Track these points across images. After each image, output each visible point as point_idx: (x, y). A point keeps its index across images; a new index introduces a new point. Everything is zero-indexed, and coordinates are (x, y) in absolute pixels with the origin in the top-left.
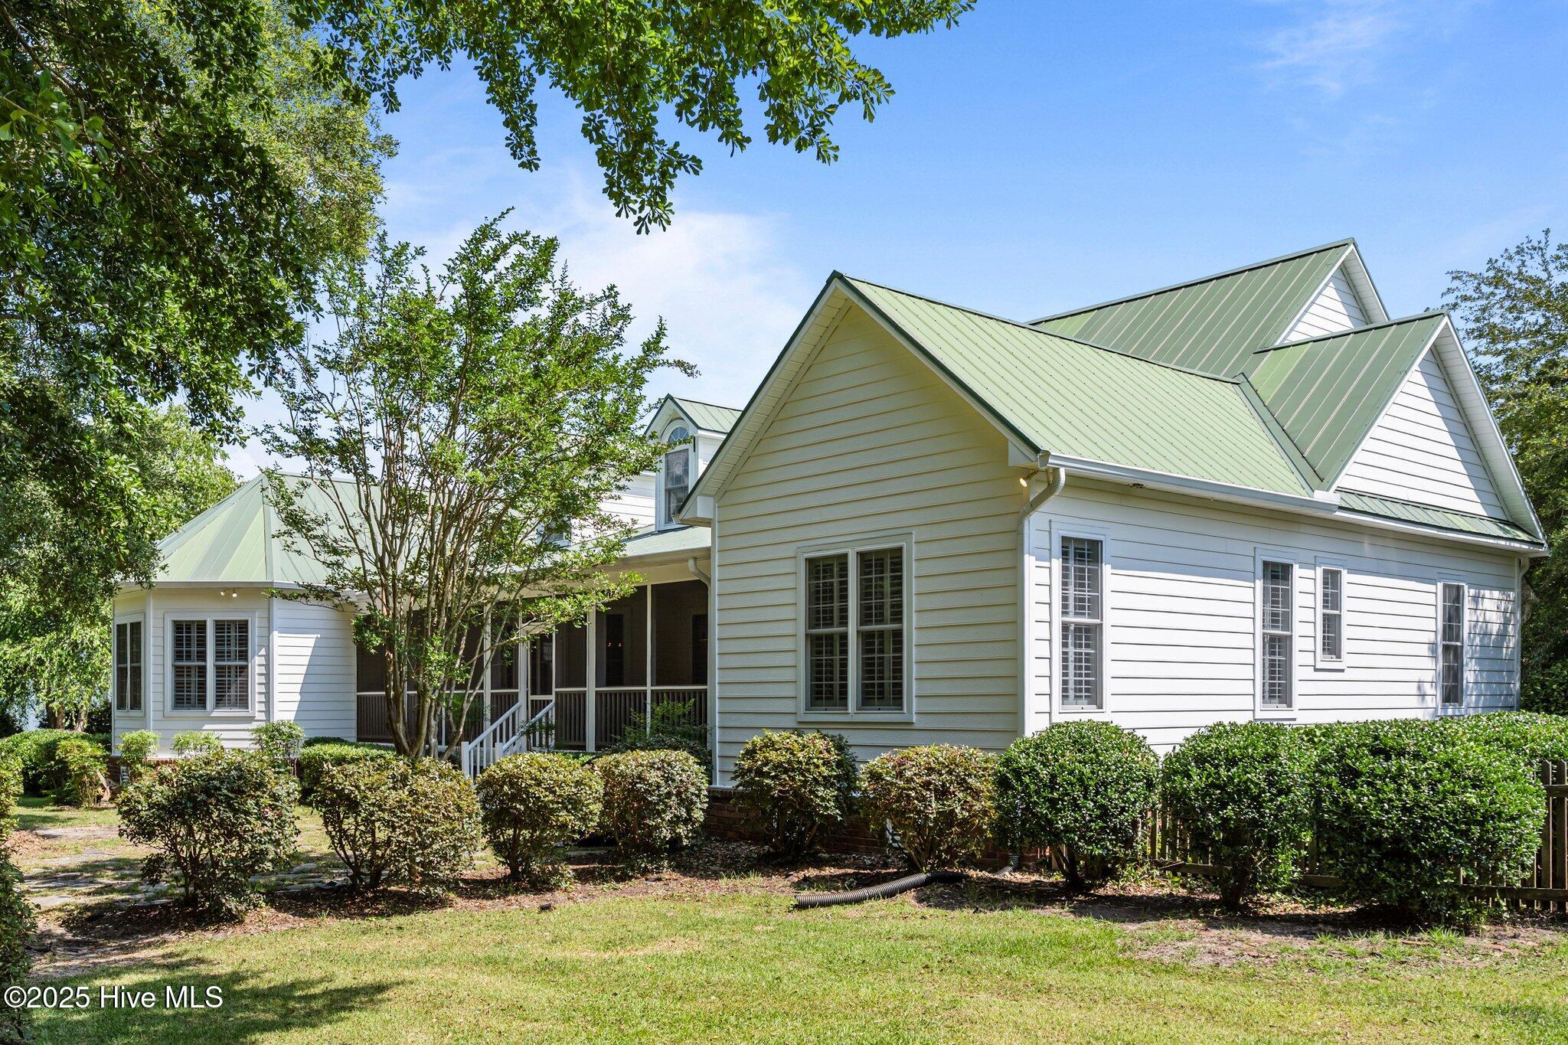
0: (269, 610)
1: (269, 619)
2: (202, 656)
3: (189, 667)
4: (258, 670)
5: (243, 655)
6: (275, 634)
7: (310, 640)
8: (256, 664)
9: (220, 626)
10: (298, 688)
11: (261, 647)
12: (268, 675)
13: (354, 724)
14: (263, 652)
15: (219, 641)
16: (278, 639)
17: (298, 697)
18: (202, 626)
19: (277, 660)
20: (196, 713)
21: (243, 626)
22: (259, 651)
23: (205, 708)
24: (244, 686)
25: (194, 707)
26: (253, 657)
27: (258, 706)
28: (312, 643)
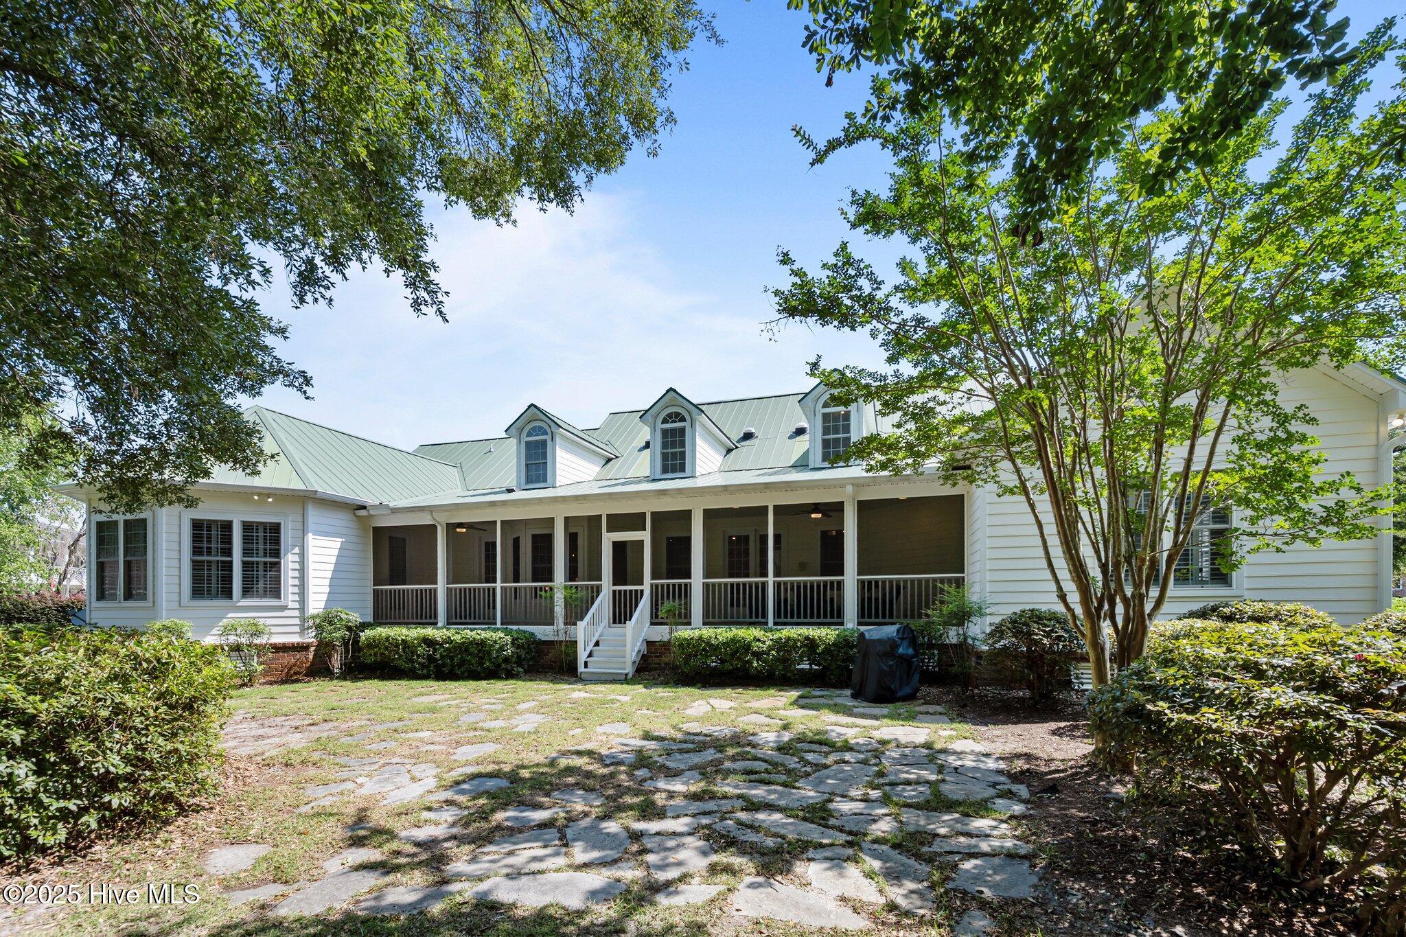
0: (304, 514)
1: (304, 522)
2: (228, 552)
3: (209, 562)
4: (291, 566)
5: (275, 553)
6: (310, 536)
7: (336, 543)
8: (289, 561)
9: (248, 527)
10: (327, 582)
11: (294, 546)
12: (302, 571)
14: (297, 550)
15: (247, 540)
16: (311, 539)
17: (327, 590)
18: (227, 526)
20: (222, 603)
21: (276, 528)
22: (293, 549)
23: (231, 597)
24: (276, 580)
25: (216, 597)
26: (286, 555)
27: (291, 597)
28: (338, 545)
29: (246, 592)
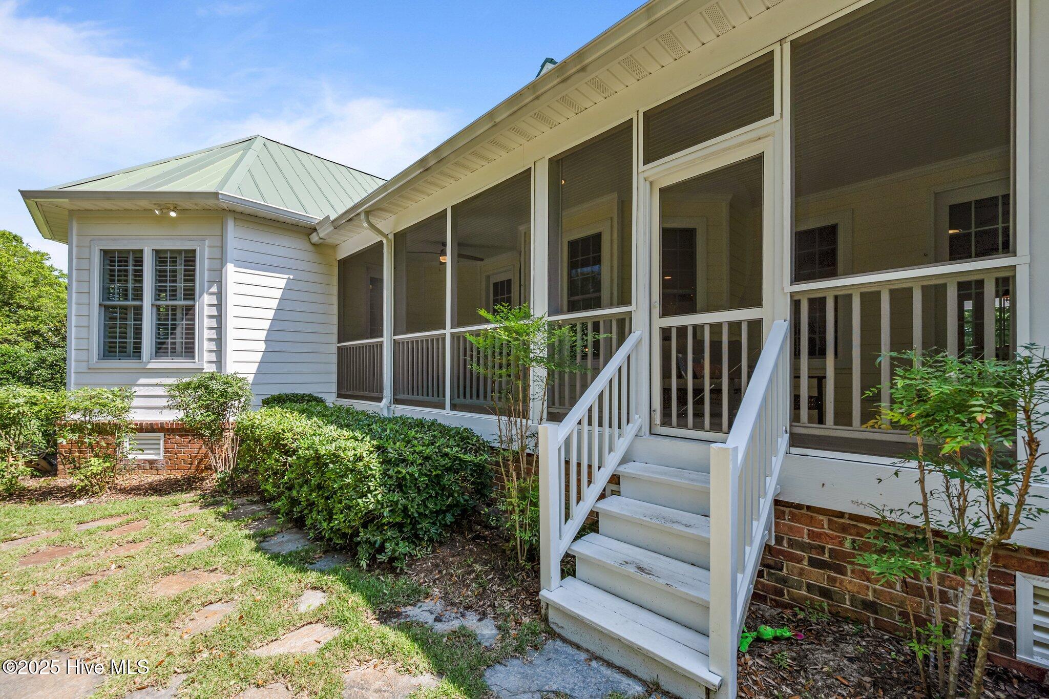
0: (222, 237)
1: (222, 248)
2: (138, 295)
5: (190, 294)
6: (230, 268)
7: (279, 281)
8: (205, 304)
9: (161, 257)
10: (263, 335)
11: (211, 283)
12: (219, 318)
13: (334, 378)
14: (214, 289)
15: (160, 276)
16: (232, 272)
17: (262, 346)
19: (231, 299)
20: (128, 364)
21: (190, 257)
22: (210, 288)
23: (139, 357)
24: (190, 331)
25: (128, 356)
26: (201, 295)
27: (207, 356)
28: (282, 283)
29: (160, 349)
